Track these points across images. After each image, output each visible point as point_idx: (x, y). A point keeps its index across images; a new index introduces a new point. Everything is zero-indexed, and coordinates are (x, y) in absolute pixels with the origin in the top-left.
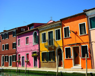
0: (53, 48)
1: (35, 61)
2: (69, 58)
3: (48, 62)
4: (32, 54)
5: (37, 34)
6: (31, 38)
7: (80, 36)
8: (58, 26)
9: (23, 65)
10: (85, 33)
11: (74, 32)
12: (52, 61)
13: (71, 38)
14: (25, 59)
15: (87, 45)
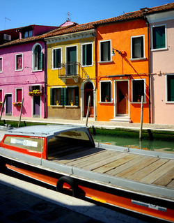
0: (76, 81)
1: (37, 105)
2: (106, 102)
3: (63, 107)
4: (30, 91)
5: (43, 51)
6: (29, 57)
7: (132, 61)
8: (87, 36)
9: (8, 111)
10: (142, 56)
11: (120, 53)
12: (72, 106)
13: (113, 63)
14: (14, 100)
15: (144, 80)
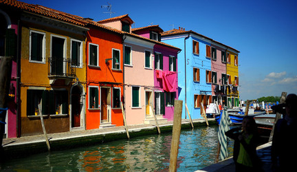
2: (94, 109)
3: (48, 117)
7: (113, 71)
